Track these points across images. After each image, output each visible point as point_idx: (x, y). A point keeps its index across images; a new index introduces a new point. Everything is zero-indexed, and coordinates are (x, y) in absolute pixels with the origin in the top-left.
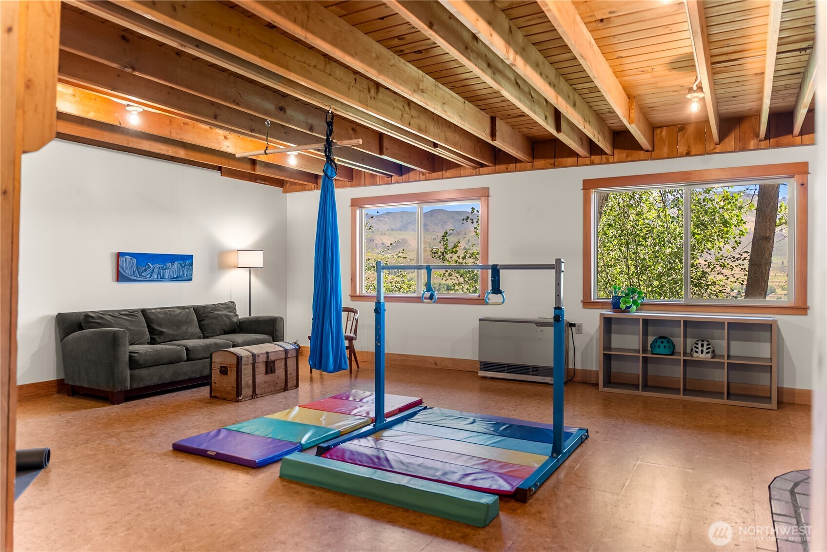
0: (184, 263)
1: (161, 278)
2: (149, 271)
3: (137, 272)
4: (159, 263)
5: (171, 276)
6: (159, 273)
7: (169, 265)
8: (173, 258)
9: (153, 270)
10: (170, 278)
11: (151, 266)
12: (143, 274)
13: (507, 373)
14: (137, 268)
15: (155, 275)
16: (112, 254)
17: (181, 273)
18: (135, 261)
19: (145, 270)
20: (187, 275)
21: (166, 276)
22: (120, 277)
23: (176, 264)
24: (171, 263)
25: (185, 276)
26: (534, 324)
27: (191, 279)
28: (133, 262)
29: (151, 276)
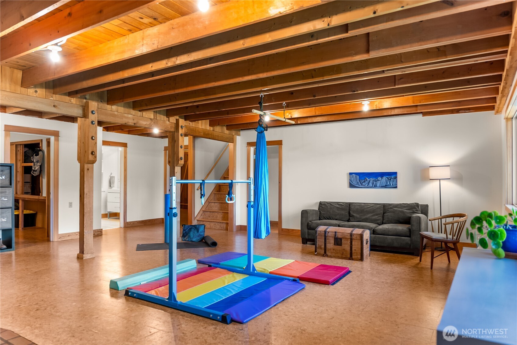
0: (390, 177)
1: (375, 186)
2: (367, 182)
3: (359, 183)
4: (373, 177)
5: (381, 185)
6: (373, 184)
7: (379, 178)
8: (382, 175)
9: (369, 182)
10: (380, 186)
11: (368, 179)
12: (363, 184)
14: (359, 180)
15: (371, 185)
16: (347, 174)
17: (388, 183)
18: (358, 177)
19: (364, 182)
20: (393, 185)
21: (378, 185)
22: (351, 186)
23: (384, 178)
24: (381, 177)
25: (392, 185)
27: (396, 187)
28: (357, 178)
29: (368, 185)
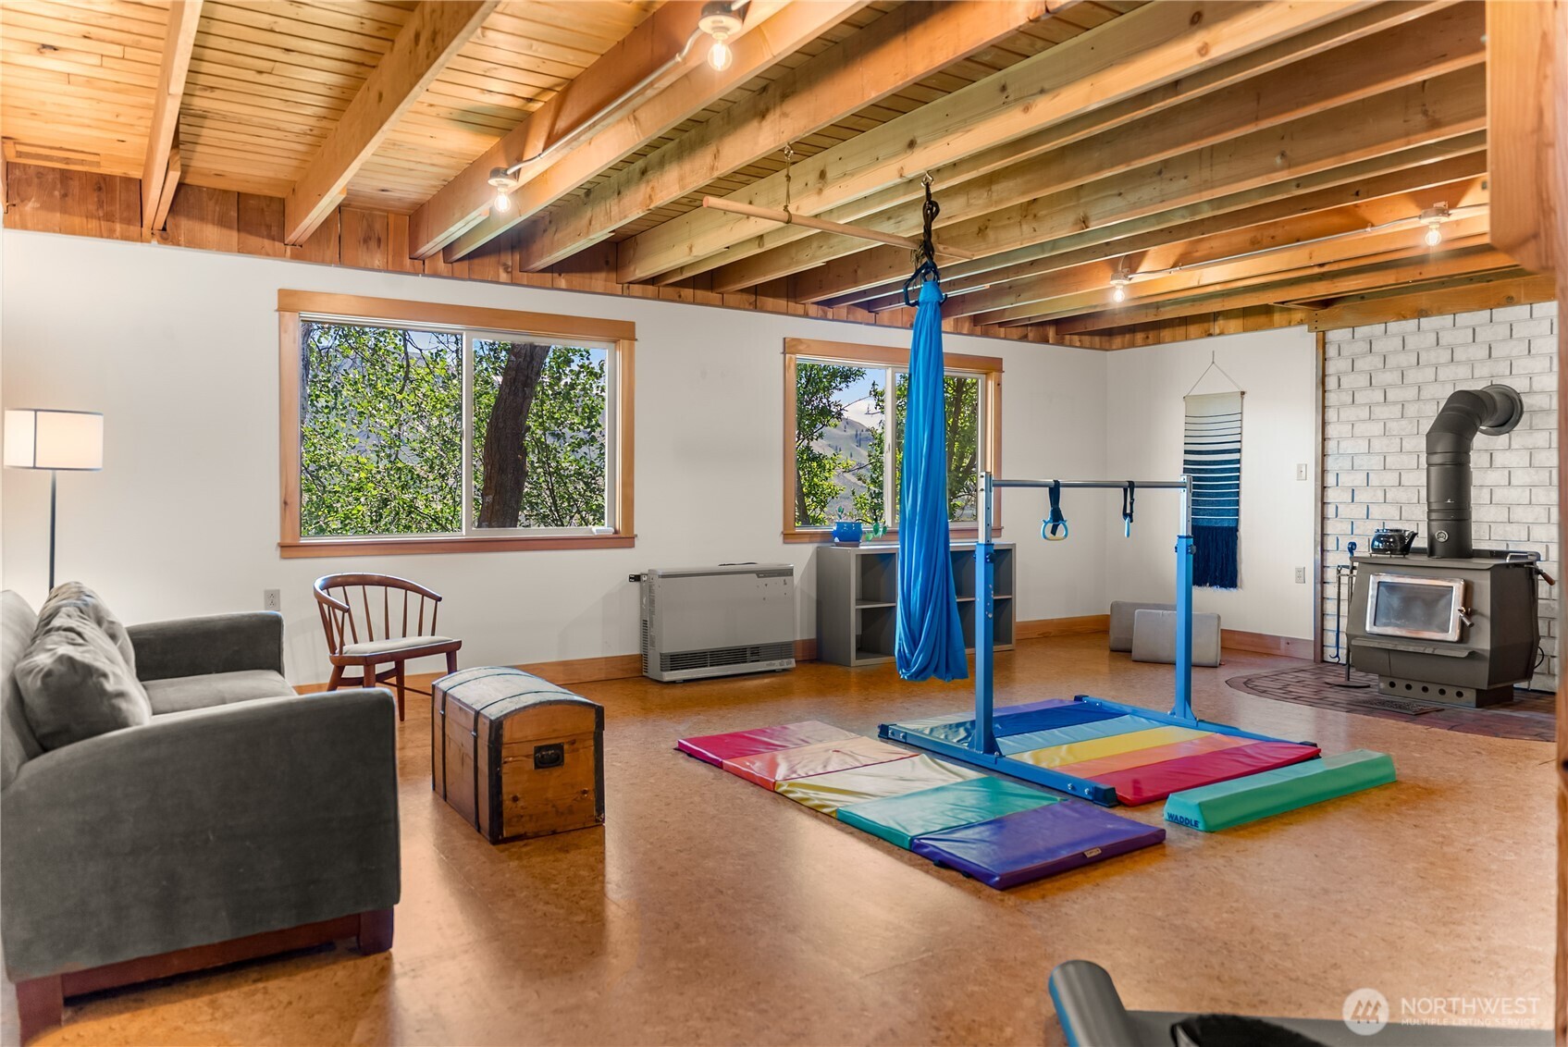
13: (711, 666)
26: (755, 575)
